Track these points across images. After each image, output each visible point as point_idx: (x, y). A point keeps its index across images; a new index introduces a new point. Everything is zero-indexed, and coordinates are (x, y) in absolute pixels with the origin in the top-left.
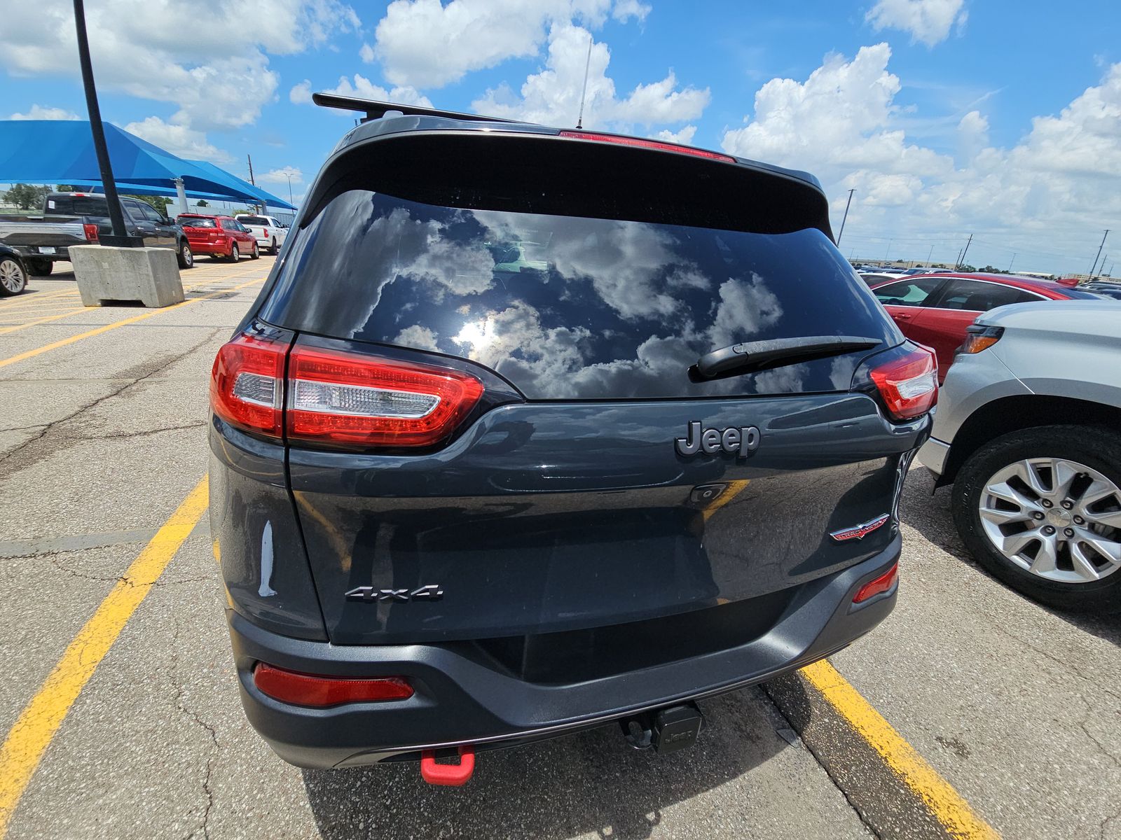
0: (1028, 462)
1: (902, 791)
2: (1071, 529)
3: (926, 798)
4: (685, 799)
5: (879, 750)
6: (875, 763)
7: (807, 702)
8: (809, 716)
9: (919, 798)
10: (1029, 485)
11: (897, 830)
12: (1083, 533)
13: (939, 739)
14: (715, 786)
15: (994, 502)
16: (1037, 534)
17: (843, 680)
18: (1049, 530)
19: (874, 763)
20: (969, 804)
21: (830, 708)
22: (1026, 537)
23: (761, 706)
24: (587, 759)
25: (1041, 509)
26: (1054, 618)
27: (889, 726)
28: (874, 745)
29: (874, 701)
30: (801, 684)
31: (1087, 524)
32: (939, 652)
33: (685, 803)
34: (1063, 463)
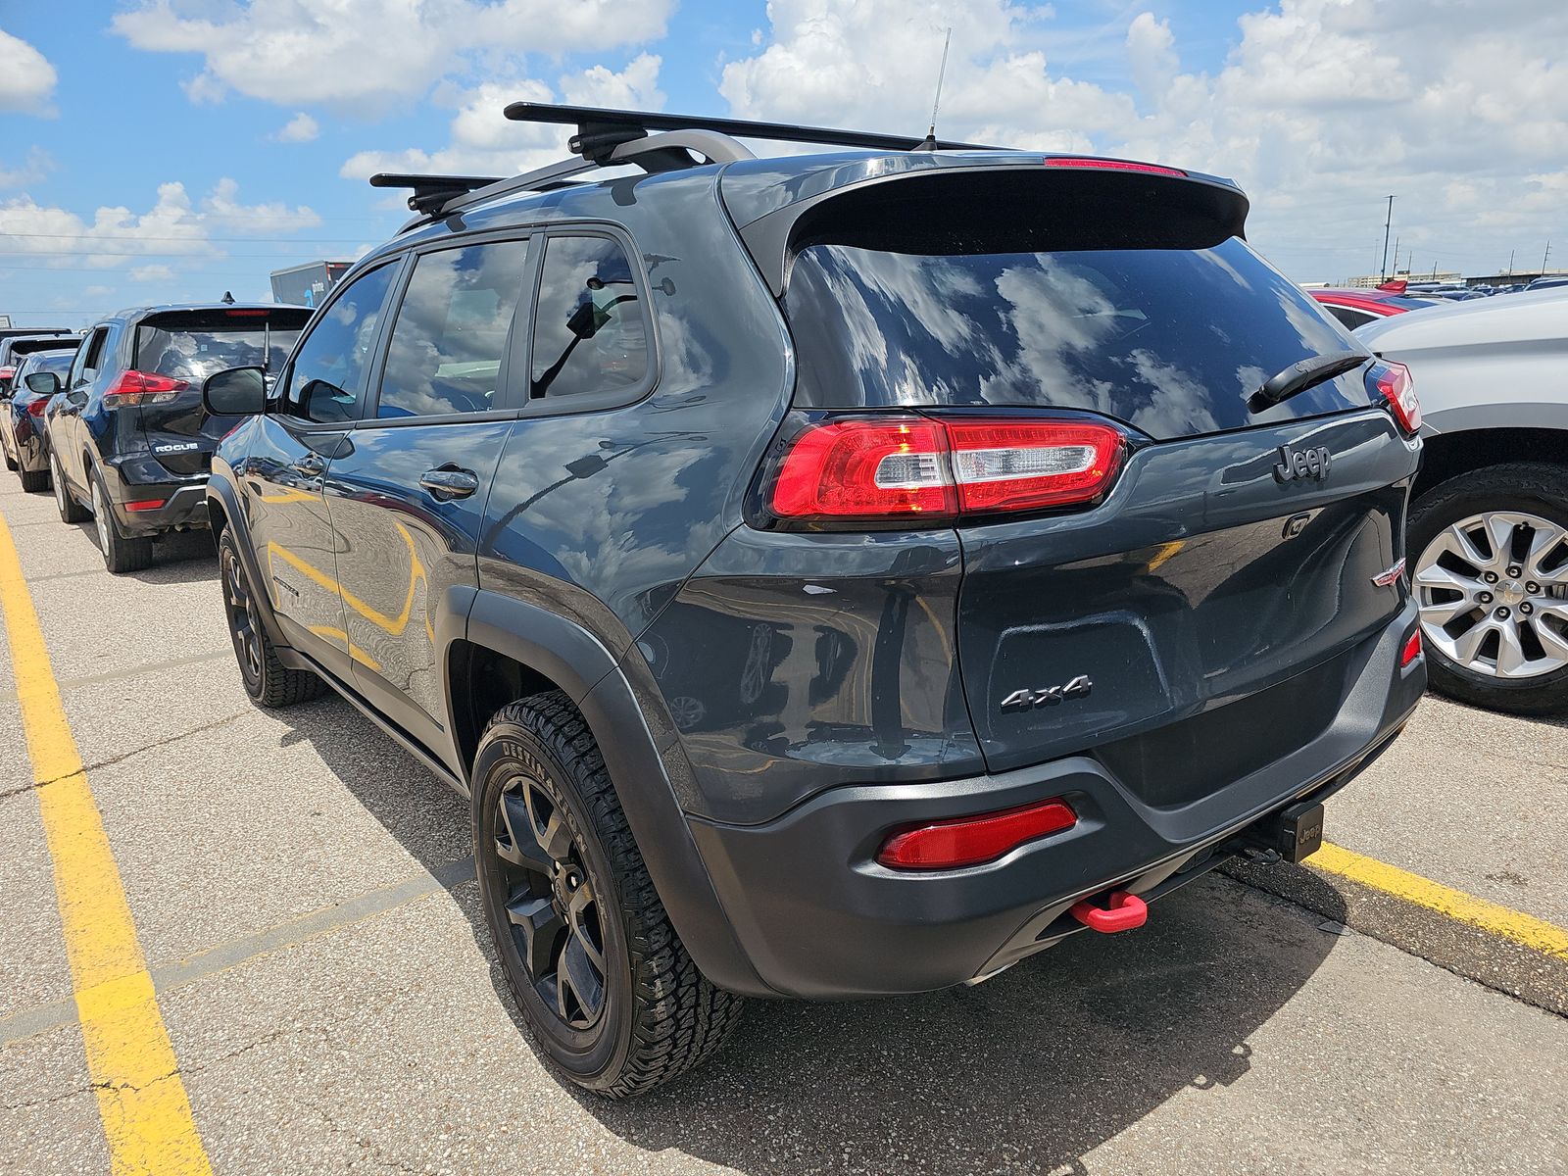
0: (1456, 526)
1: (1480, 935)
2: (1527, 603)
3: (1507, 933)
4: (1264, 1022)
5: (1435, 907)
6: (1442, 921)
7: (1331, 889)
8: (1343, 903)
9: (1500, 934)
10: (1464, 557)
11: (1496, 969)
12: (1542, 604)
13: (1490, 877)
14: (1287, 999)
15: (1429, 595)
16: (1491, 622)
17: (1358, 855)
18: (1502, 613)
19: (1437, 921)
20: (1552, 923)
21: (1362, 888)
22: (1480, 631)
23: (1282, 911)
24: (1121, 1028)
25: (1486, 587)
26: (1541, 727)
27: (1433, 882)
28: (1428, 904)
29: (1402, 863)
30: (1313, 875)
31: (1542, 589)
32: (1442, 796)
33: (1266, 1025)
34: (1496, 516)
